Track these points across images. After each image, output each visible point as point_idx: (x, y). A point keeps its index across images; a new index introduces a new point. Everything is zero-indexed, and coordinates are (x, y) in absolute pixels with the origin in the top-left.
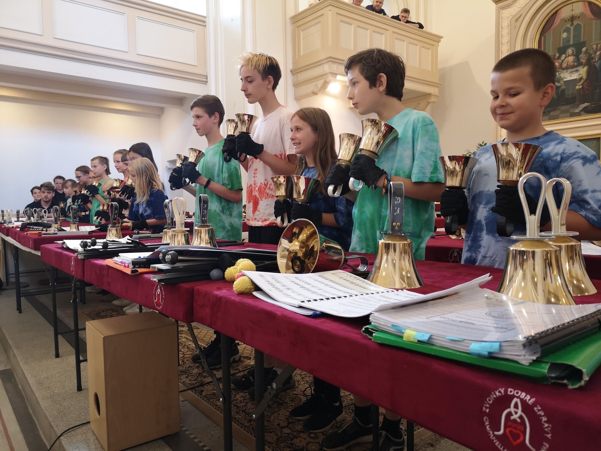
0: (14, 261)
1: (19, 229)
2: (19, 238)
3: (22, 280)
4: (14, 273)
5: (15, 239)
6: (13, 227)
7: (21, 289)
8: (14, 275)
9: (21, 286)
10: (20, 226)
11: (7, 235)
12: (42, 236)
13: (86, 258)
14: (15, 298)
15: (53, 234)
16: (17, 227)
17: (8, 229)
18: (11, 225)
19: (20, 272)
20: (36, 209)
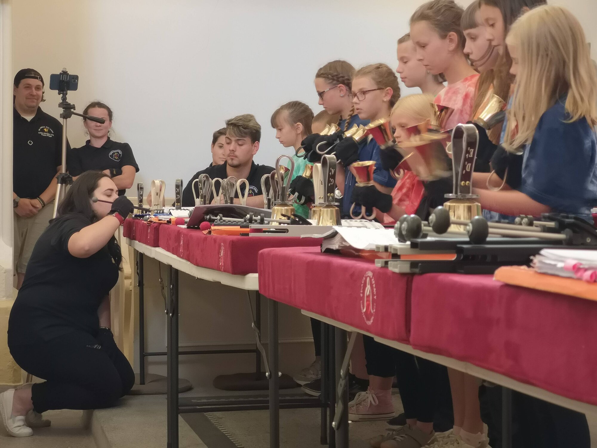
0: (167, 313)
1: (185, 226)
2: (187, 245)
3: (183, 372)
4: (165, 351)
5: (175, 251)
6: (169, 222)
7: (180, 396)
8: (165, 358)
9: (181, 386)
10: (187, 220)
11: (156, 244)
12: (252, 235)
13: (417, 270)
14: (163, 418)
15: (278, 231)
16: (180, 221)
17: (157, 228)
18: (164, 218)
19: (180, 350)
20: (220, 180)
